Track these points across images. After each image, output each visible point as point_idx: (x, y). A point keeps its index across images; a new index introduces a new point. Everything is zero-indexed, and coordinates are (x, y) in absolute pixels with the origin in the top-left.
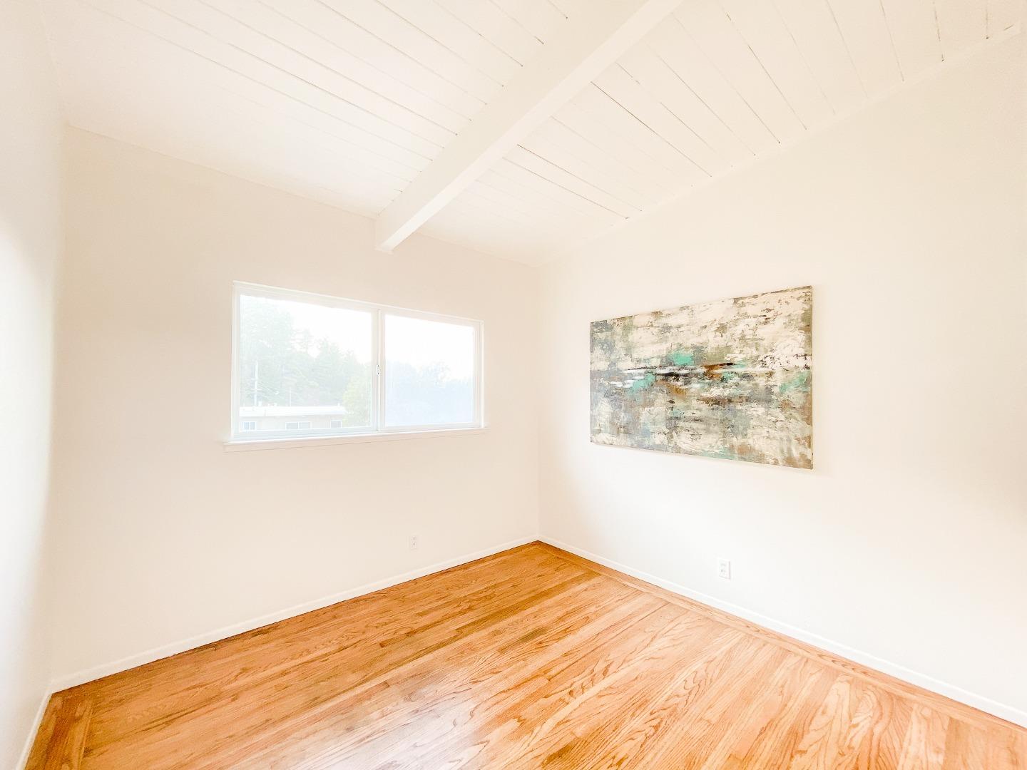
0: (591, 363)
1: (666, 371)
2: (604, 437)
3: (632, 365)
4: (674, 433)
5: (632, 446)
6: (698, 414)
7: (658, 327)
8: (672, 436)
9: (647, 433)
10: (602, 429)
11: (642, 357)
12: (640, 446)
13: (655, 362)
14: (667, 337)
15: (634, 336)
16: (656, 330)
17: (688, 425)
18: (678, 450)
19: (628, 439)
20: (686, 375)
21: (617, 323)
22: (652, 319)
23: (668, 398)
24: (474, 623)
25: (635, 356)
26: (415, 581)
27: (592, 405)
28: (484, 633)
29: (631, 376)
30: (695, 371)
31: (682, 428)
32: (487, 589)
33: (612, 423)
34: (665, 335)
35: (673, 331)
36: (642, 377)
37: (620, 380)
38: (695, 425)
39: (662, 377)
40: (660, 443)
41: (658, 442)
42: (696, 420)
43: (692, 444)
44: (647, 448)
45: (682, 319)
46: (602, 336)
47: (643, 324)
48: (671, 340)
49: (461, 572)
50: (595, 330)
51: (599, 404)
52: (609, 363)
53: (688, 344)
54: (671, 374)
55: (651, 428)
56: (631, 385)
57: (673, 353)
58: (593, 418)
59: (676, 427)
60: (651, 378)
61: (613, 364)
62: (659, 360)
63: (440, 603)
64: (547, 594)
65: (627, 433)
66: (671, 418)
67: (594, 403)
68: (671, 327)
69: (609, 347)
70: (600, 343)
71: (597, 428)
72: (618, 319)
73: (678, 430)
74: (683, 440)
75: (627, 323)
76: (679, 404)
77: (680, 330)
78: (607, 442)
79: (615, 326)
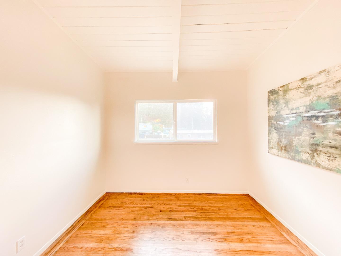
0: (268, 112)
1: (309, 114)
2: (275, 151)
3: (288, 112)
4: (315, 154)
5: (289, 158)
6: (333, 143)
7: (304, 87)
8: (314, 156)
9: (298, 152)
10: (273, 147)
11: (294, 107)
12: (293, 159)
13: (302, 109)
14: (310, 93)
15: (290, 95)
16: (303, 89)
17: (325, 150)
18: (318, 165)
19: (287, 154)
20: (323, 116)
21: (280, 89)
22: (300, 83)
23: (311, 132)
24: (193, 217)
25: (290, 106)
26: (187, 194)
27: (268, 134)
28: (192, 222)
29: (288, 118)
30: (330, 113)
31: (321, 151)
32: (209, 206)
33: (278, 144)
34: (309, 91)
35: (314, 88)
36: (294, 119)
37: (282, 120)
38: (332, 150)
39: (306, 118)
40: (306, 159)
41: (304, 158)
42: (331, 147)
43: (329, 163)
44: (298, 161)
45: (322, 78)
46: (272, 97)
47: (294, 87)
48: (313, 94)
49: (205, 196)
50: (270, 95)
51: (272, 134)
52: (276, 112)
53: (326, 96)
54: (313, 116)
55: (300, 149)
56: (288, 124)
57: (314, 102)
58: (269, 141)
59: (316, 150)
60: (300, 119)
61: (278, 112)
62: (305, 108)
63: (188, 205)
64: (231, 219)
65: (286, 150)
66: (313, 145)
67: (269, 133)
68: (313, 86)
69: (276, 102)
70: (272, 101)
71: (271, 146)
72: (281, 87)
73: (318, 152)
74: (322, 159)
75: (286, 89)
76: (319, 136)
77: (319, 86)
78: (276, 154)
79: (279, 91)
